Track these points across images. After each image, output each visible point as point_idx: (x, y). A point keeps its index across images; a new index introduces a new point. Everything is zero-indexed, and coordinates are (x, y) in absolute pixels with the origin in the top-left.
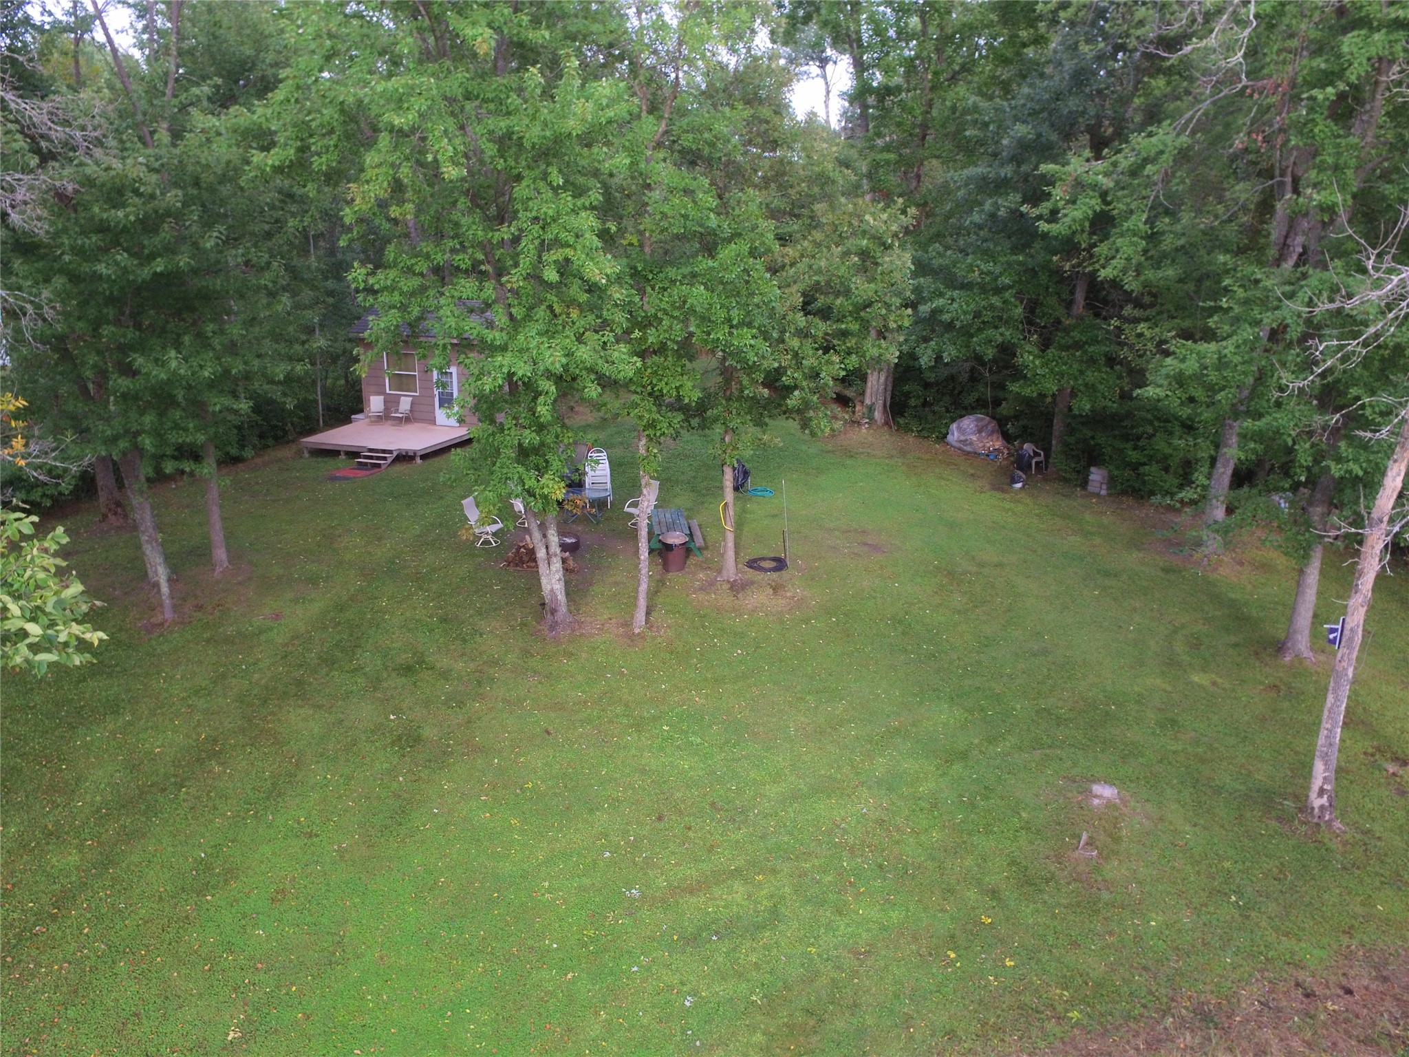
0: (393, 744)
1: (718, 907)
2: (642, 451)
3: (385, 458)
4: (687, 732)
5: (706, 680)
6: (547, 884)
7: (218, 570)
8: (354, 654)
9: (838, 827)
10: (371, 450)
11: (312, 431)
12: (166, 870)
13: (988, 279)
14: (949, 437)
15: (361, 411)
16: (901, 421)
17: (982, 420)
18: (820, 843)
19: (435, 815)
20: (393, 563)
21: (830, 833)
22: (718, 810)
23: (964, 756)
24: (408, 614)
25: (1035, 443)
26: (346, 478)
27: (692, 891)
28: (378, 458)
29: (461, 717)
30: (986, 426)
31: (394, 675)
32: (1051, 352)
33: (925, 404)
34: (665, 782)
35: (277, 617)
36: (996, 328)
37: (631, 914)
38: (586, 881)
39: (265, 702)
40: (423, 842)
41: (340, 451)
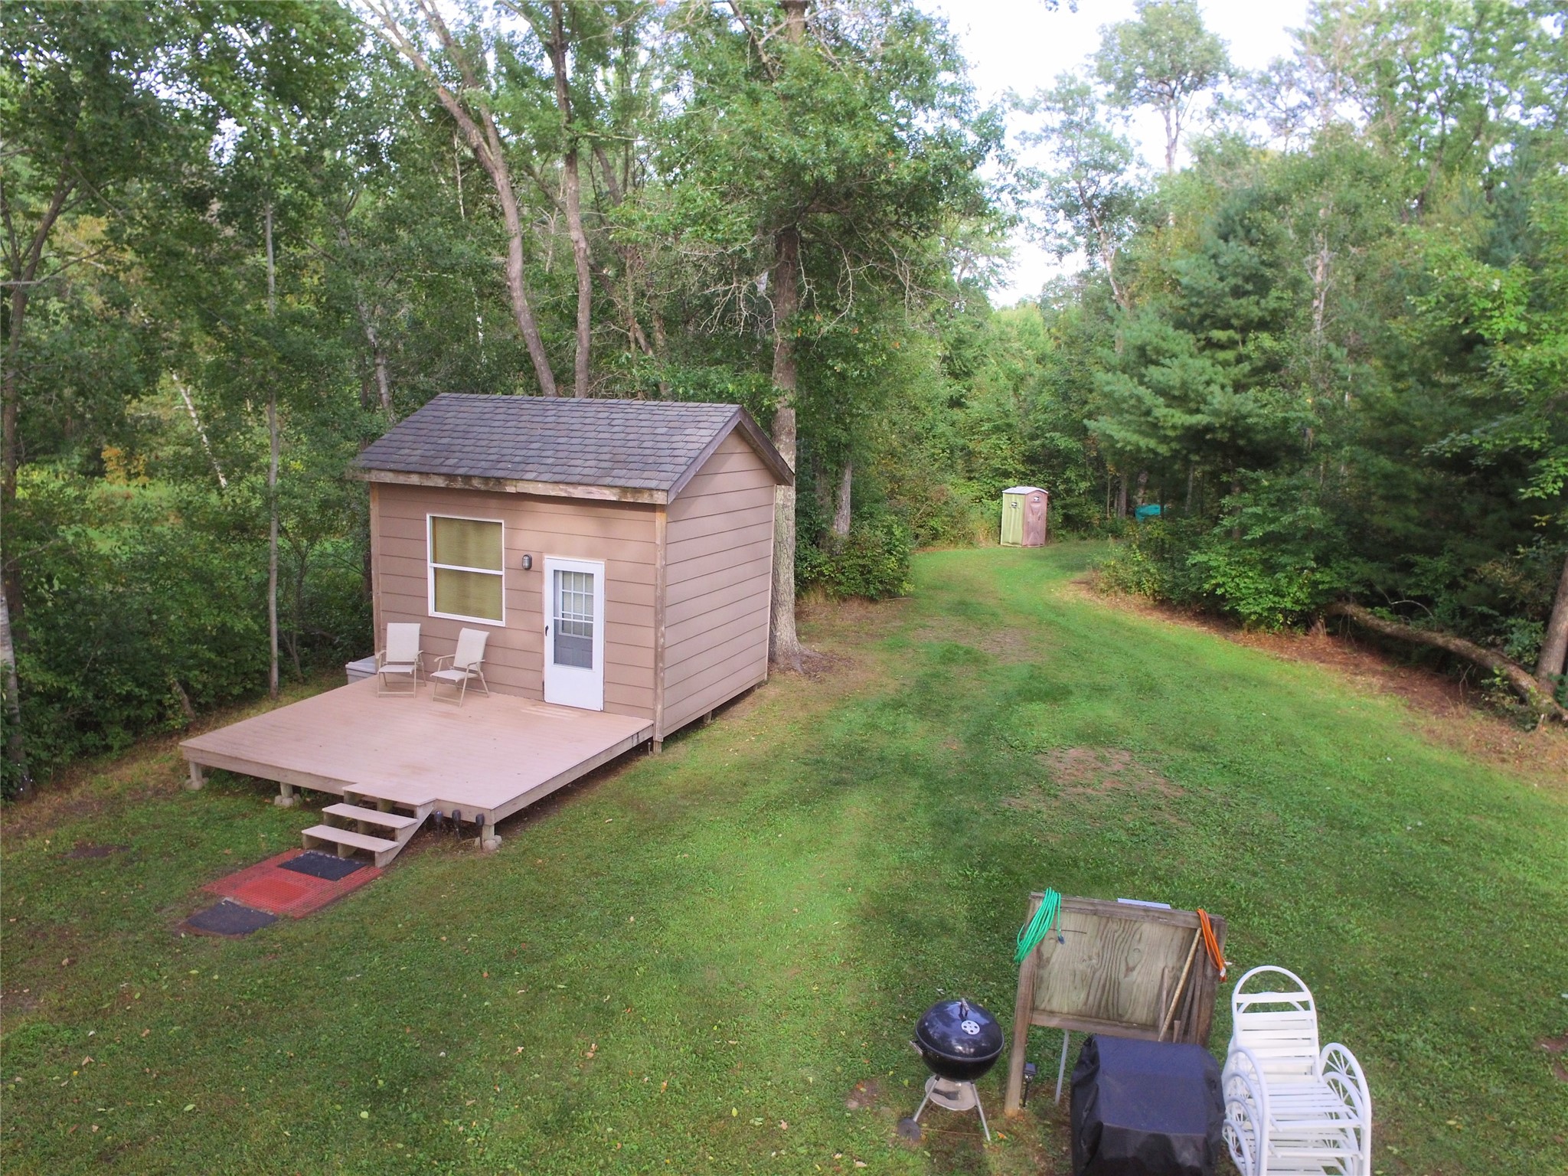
3: (389, 832)
10: (355, 804)
15: (371, 650)
28: (368, 831)
41: (278, 784)
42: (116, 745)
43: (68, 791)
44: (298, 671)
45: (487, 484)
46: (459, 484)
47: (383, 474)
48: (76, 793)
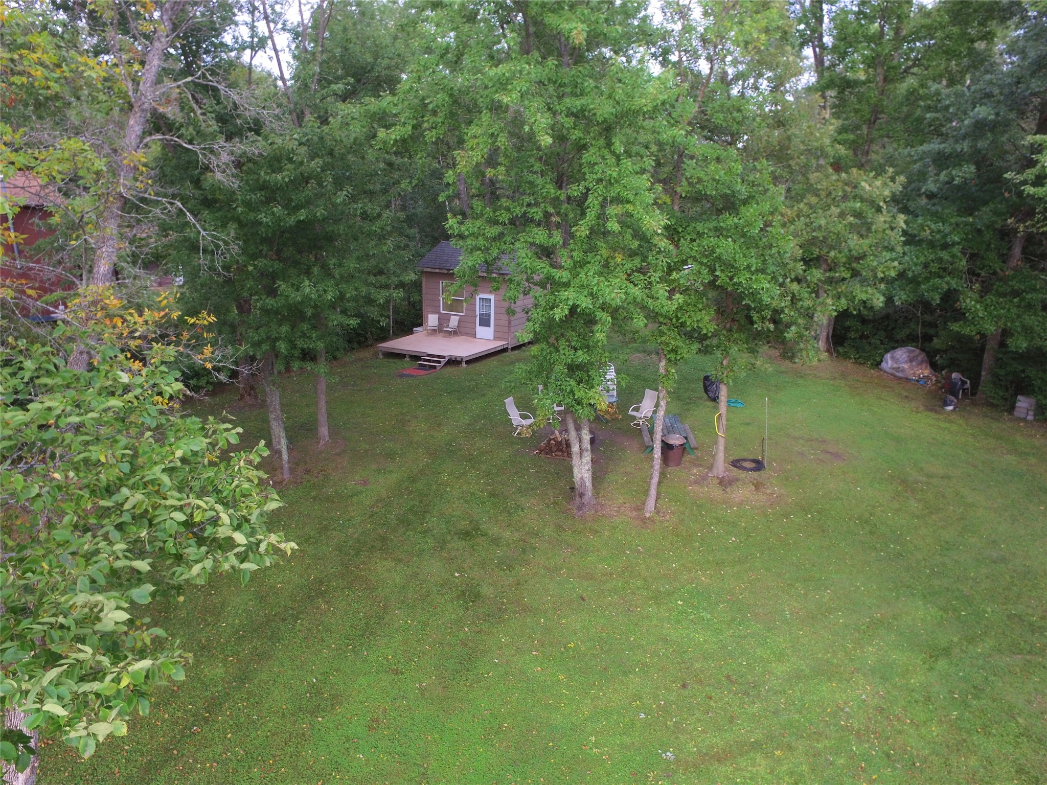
0: (458, 597)
1: (745, 778)
2: (662, 371)
3: (439, 362)
4: (698, 608)
5: (709, 562)
6: (593, 739)
7: (322, 442)
8: (424, 518)
9: (842, 710)
10: (429, 355)
11: (385, 339)
12: (287, 690)
13: (938, 236)
14: (883, 365)
15: (421, 325)
16: (841, 349)
17: (913, 351)
18: (828, 725)
19: (496, 664)
20: (451, 445)
21: (834, 715)
22: (733, 683)
23: (946, 652)
24: (464, 488)
25: (962, 373)
26: (412, 376)
27: (719, 760)
28: (434, 361)
29: (511, 579)
30: (917, 356)
31: (456, 538)
32: (989, 298)
33: (862, 337)
34: (685, 652)
35: (365, 483)
36: (940, 277)
37: (668, 776)
38: (627, 740)
39: (357, 554)
40: (488, 688)
41: (405, 354)
47: (428, 269)
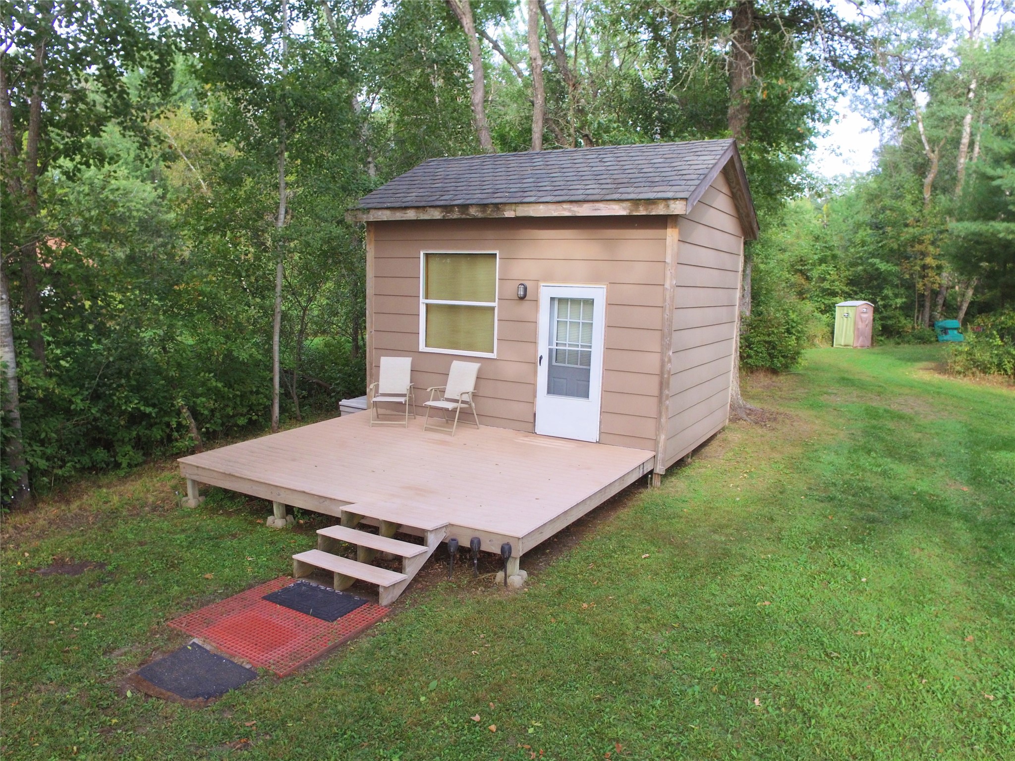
28: (375, 559)
41: (271, 502)
42: (125, 463)
43: (68, 502)
44: (295, 409)
45: (484, 211)
46: (456, 215)
47: (380, 213)
48: (75, 506)
